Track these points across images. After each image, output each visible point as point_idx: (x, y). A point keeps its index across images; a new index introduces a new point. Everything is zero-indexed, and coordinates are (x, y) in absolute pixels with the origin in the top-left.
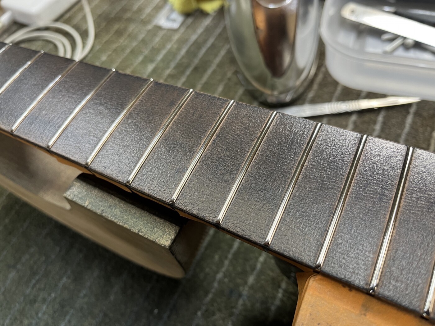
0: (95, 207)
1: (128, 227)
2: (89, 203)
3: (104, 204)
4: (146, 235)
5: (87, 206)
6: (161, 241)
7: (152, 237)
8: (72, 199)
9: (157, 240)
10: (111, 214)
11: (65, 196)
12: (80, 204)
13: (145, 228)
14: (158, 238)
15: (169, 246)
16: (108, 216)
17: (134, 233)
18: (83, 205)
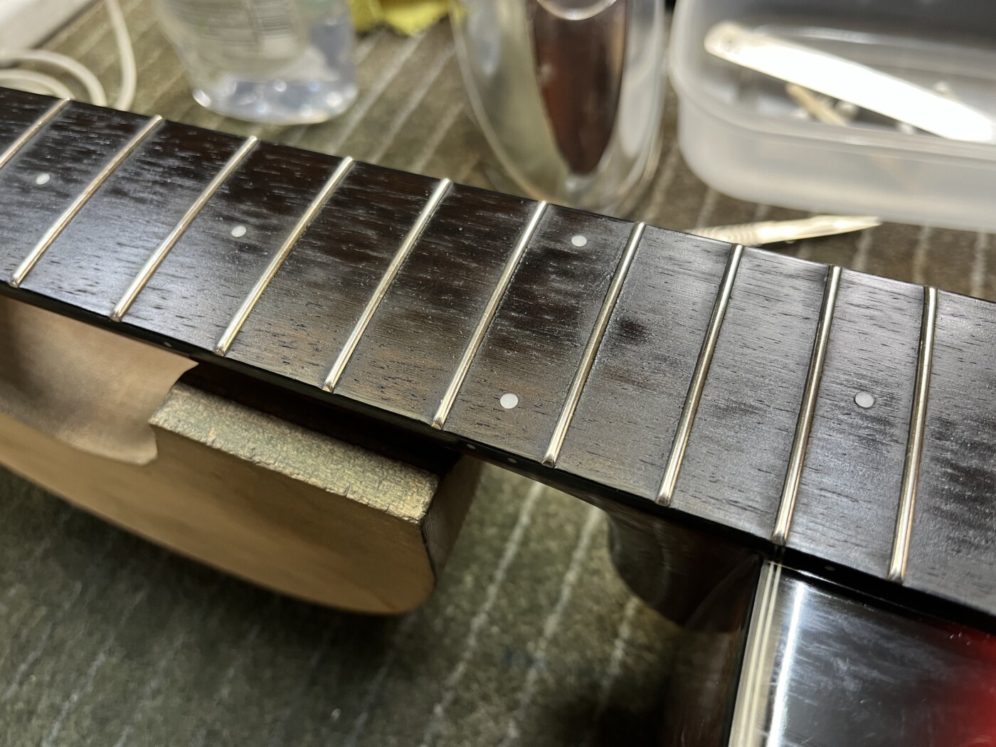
0: (232, 444)
1: (320, 484)
2: (218, 435)
3: (254, 435)
4: (365, 499)
5: (213, 442)
6: (402, 509)
7: (379, 500)
8: (173, 428)
9: (392, 508)
10: (275, 456)
11: (154, 423)
12: (196, 438)
13: (361, 482)
14: (396, 504)
15: (421, 519)
16: (268, 462)
17: (336, 496)
18: (203, 440)
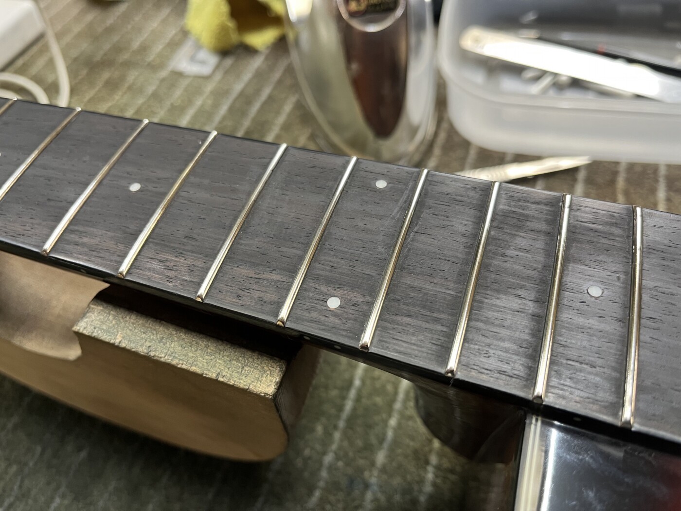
0: (134, 343)
1: (198, 371)
2: (123, 337)
3: (150, 336)
4: (231, 381)
5: (120, 342)
6: (259, 387)
7: (242, 382)
8: (90, 334)
9: (251, 387)
10: (165, 351)
11: (76, 330)
12: (107, 340)
13: (229, 368)
14: (255, 384)
15: (274, 394)
16: (160, 356)
17: (210, 380)
18: (112, 341)
